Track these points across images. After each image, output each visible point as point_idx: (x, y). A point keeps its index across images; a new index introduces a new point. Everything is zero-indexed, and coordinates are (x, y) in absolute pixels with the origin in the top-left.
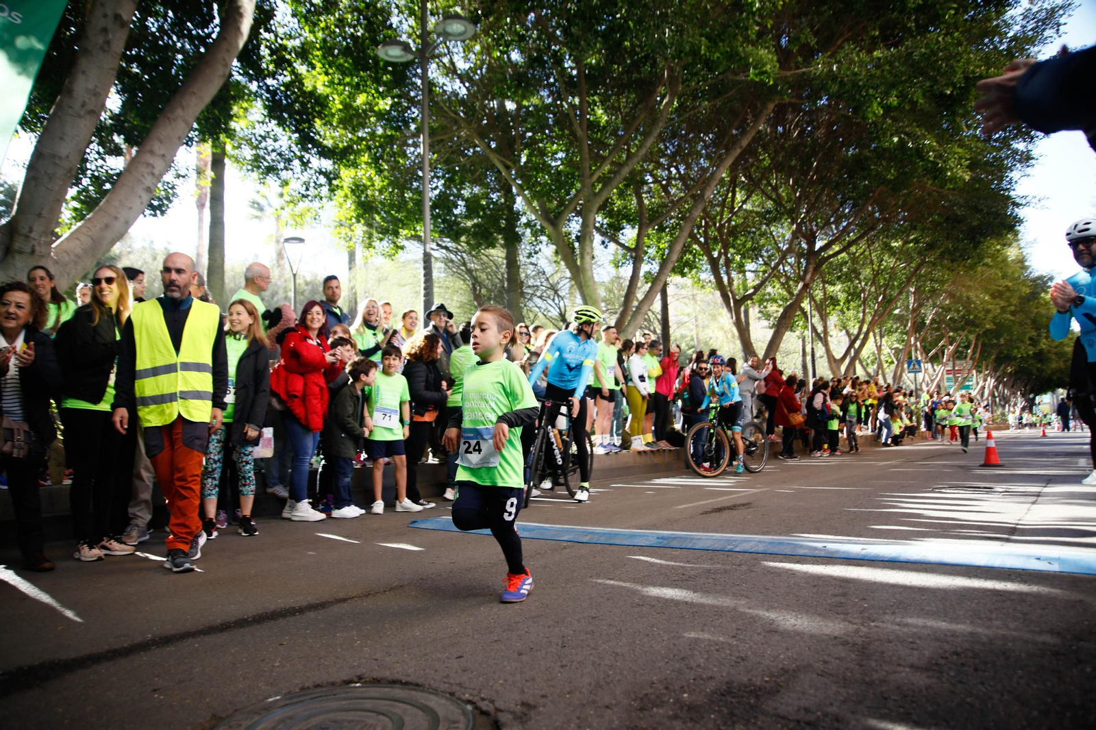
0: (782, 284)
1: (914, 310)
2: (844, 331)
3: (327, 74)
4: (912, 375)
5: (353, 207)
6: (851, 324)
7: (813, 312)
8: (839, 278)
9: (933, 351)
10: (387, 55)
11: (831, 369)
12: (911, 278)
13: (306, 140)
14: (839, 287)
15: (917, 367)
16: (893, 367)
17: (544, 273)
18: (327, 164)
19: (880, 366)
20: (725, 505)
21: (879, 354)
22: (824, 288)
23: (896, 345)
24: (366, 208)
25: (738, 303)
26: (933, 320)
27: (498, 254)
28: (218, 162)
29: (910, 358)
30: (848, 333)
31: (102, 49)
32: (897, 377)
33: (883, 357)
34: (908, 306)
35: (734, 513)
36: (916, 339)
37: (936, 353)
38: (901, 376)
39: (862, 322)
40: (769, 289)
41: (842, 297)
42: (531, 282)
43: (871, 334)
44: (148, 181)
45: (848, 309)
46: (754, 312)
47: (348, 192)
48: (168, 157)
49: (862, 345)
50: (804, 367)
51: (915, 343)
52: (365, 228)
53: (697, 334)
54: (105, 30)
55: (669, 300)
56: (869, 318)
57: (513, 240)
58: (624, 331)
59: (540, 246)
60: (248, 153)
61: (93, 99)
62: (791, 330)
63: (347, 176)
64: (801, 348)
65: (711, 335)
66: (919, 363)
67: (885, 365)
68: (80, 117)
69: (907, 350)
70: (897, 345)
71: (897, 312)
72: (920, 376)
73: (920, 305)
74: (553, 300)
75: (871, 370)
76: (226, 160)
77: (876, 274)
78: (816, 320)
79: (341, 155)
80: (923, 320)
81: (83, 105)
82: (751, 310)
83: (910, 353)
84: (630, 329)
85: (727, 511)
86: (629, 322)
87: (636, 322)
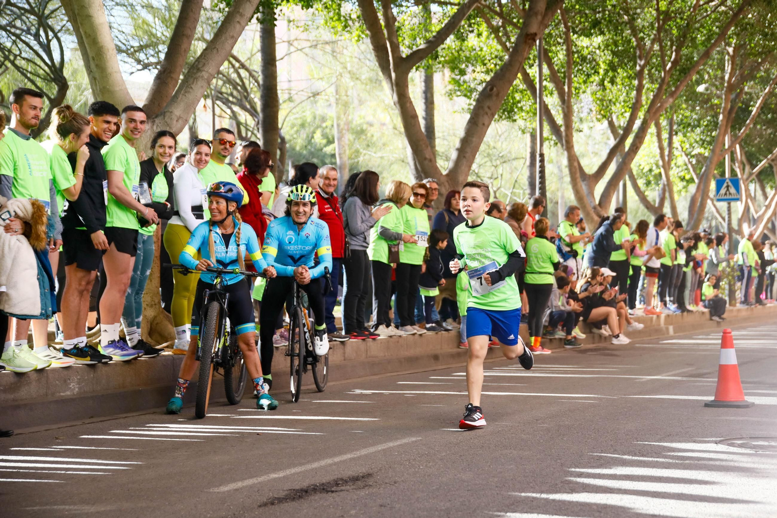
0: (494, 30)
1: (731, 88)
2: (605, 123)
4: (723, 205)
6: (616, 109)
7: (550, 85)
8: (596, 24)
9: (764, 163)
11: (577, 192)
12: (727, 27)
14: (598, 40)
15: (732, 190)
16: (693, 188)
19: (668, 187)
20: (318, 480)
21: (667, 166)
22: (568, 42)
23: (698, 150)
25: (404, 65)
26: (764, 108)
29: (723, 174)
30: (611, 124)
32: (697, 208)
33: (674, 173)
34: (723, 78)
35: (330, 498)
36: (734, 139)
37: (771, 166)
38: (703, 205)
39: (635, 108)
40: (472, 41)
41: (604, 58)
43: (652, 129)
45: (612, 82)
46: (442, 79)
49: (635, 147)
50: (532, 185)
51: (732, 146)
53: (338, 118)
55: (280, 50)
56: (647, 98)
58: (163, 114)
62: (510, 118)
64: (529, 150)
65: (370, 118)
66: (736, 183)
67: (678, 186)
69: (715, 159)
70: (702, 151)
71: (701, 89)
72: (738, 208)
73: (743, 79)
75: (653, 195)
77: (665, 17)
78: (552, 101)
80: (748, 106)
82: (437, 78)
83: (722, 165)
84: (177, 111)
85: (317, 497)
86: (176, 96)
87: (190, 96)
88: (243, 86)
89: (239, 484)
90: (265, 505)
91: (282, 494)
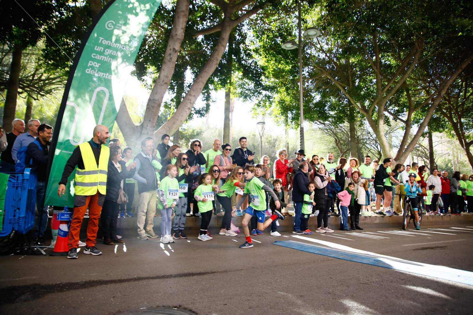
3: (266, 57)
5: (280, 109)
10: (286, 47)
13: (258, 84)
17: (369, 133)
18: (268, 93)
20: (430, 246)
24: (285, 109)
25: (468, 145)
27: (346, 125)
28: (228, 95)
31: (169, 61)
42: (365, 137)
44: (189, 105)
47: (277, 103)
48: (196, 96)
52: (285, 118)
54: (170, 54)
57: (352, 119)
58: (399, 160)
59: (365, 122)
60: (239, 90)
61: (166, 79)
63: (277, 97)
68: (162, 85)
74: (375, 145)
76: (231, 94)
79: (272, 89)
81: (163, 81)
84: (402, 159)
85: (429, 250)
86: (402, 155)
87: (406, 155)
88: (426, 153)
89: (410, 245)
90: (414, 250)
91: (420, 248)
